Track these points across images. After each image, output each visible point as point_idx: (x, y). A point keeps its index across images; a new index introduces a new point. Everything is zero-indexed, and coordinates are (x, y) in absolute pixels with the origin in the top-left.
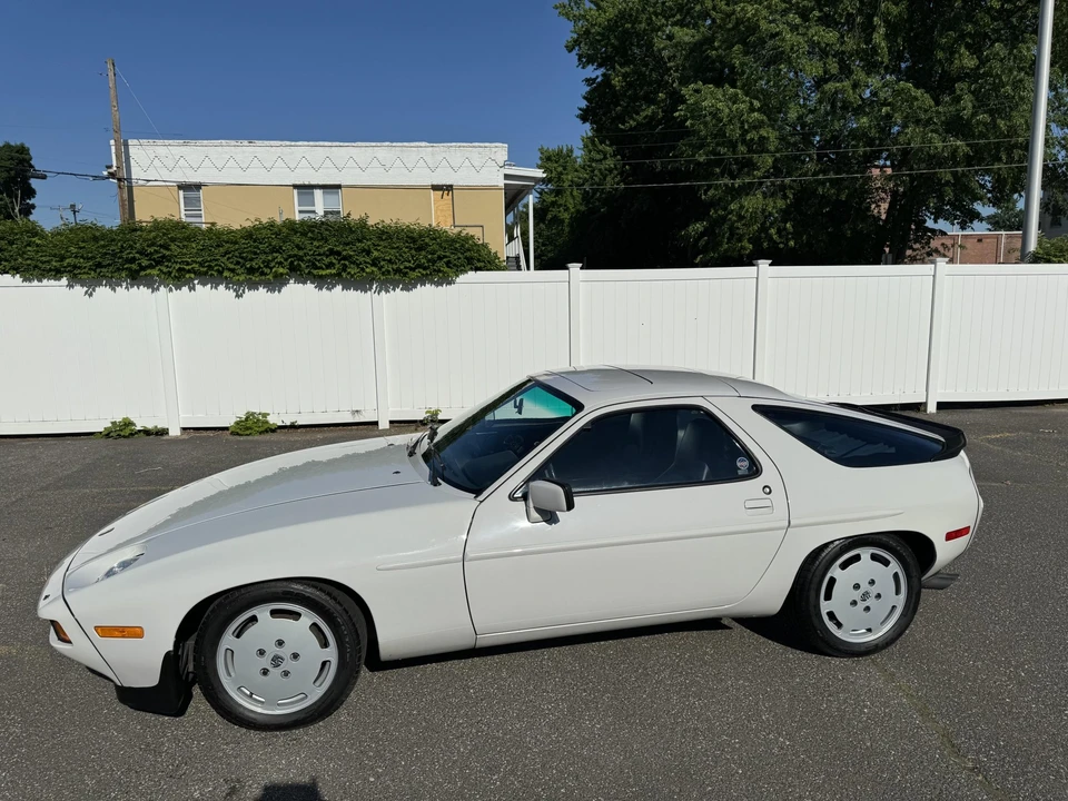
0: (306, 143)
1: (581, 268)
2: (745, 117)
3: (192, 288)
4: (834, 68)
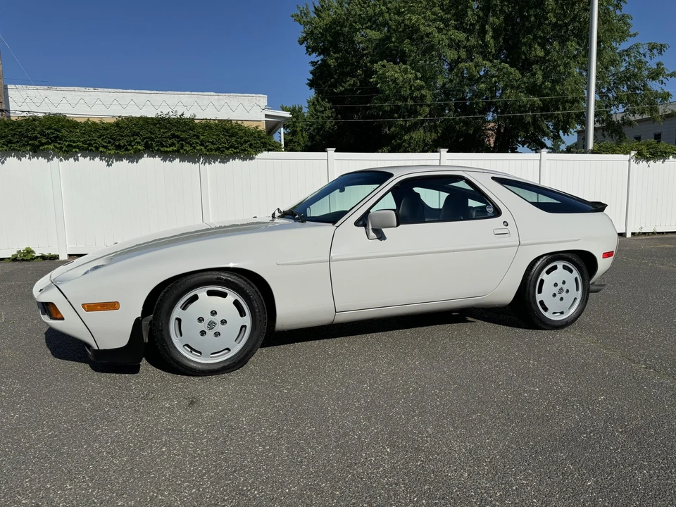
0: (133, 91)
1: (335, 151)
2: (412, 82)
3: (76, 159)
4: (463, 54)
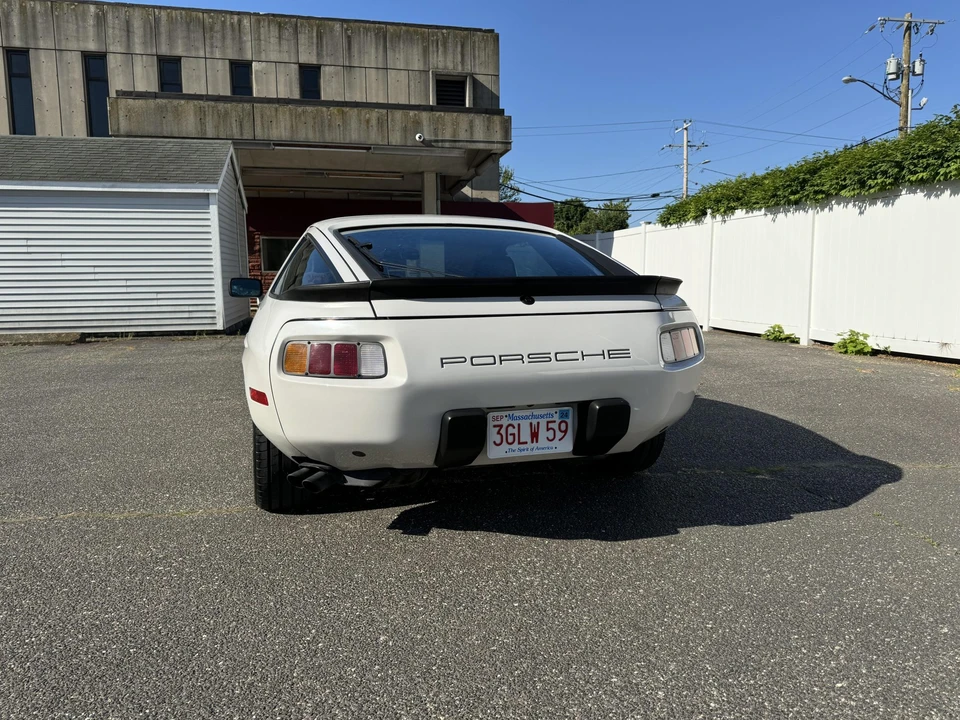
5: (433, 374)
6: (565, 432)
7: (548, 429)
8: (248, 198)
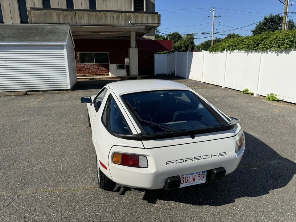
5: (165, 168)
6: (204, 177)
7: (198, 177)
8: (74, 40)
